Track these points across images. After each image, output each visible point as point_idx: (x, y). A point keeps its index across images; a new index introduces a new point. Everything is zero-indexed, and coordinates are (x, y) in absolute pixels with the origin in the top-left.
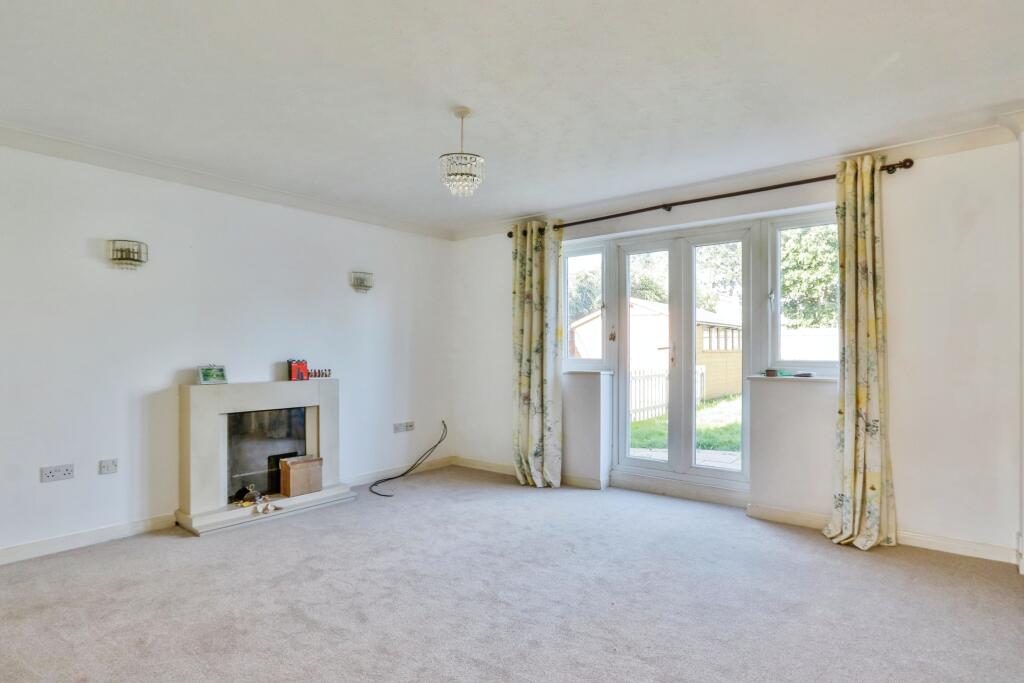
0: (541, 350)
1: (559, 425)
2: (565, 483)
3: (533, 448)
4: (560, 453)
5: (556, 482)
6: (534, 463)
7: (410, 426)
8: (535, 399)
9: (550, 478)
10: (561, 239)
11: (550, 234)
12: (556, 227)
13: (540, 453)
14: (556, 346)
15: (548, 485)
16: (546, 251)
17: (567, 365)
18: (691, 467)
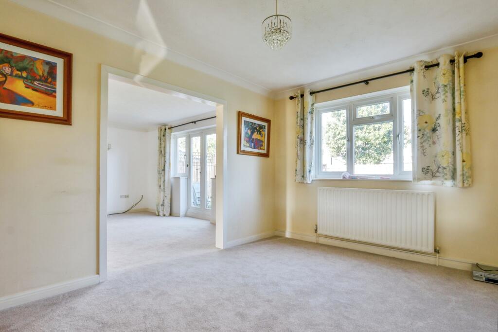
0: (164, 170)
1: (170, 195)
2: (171, 214)
3: (161, 203)
4: (170, 205)
5: (167, 214)
6: (161, 208)
7: (127, 196)
8: (162, 187)
9: (165, 213)
10: (171, 132)
11: (167, 130)
12: (169, 128)
13: (163, 205)
14: (169, 168)
15: (164, 216)
16: (166, 137)
17: (172, 175)
18: (205, 209)
